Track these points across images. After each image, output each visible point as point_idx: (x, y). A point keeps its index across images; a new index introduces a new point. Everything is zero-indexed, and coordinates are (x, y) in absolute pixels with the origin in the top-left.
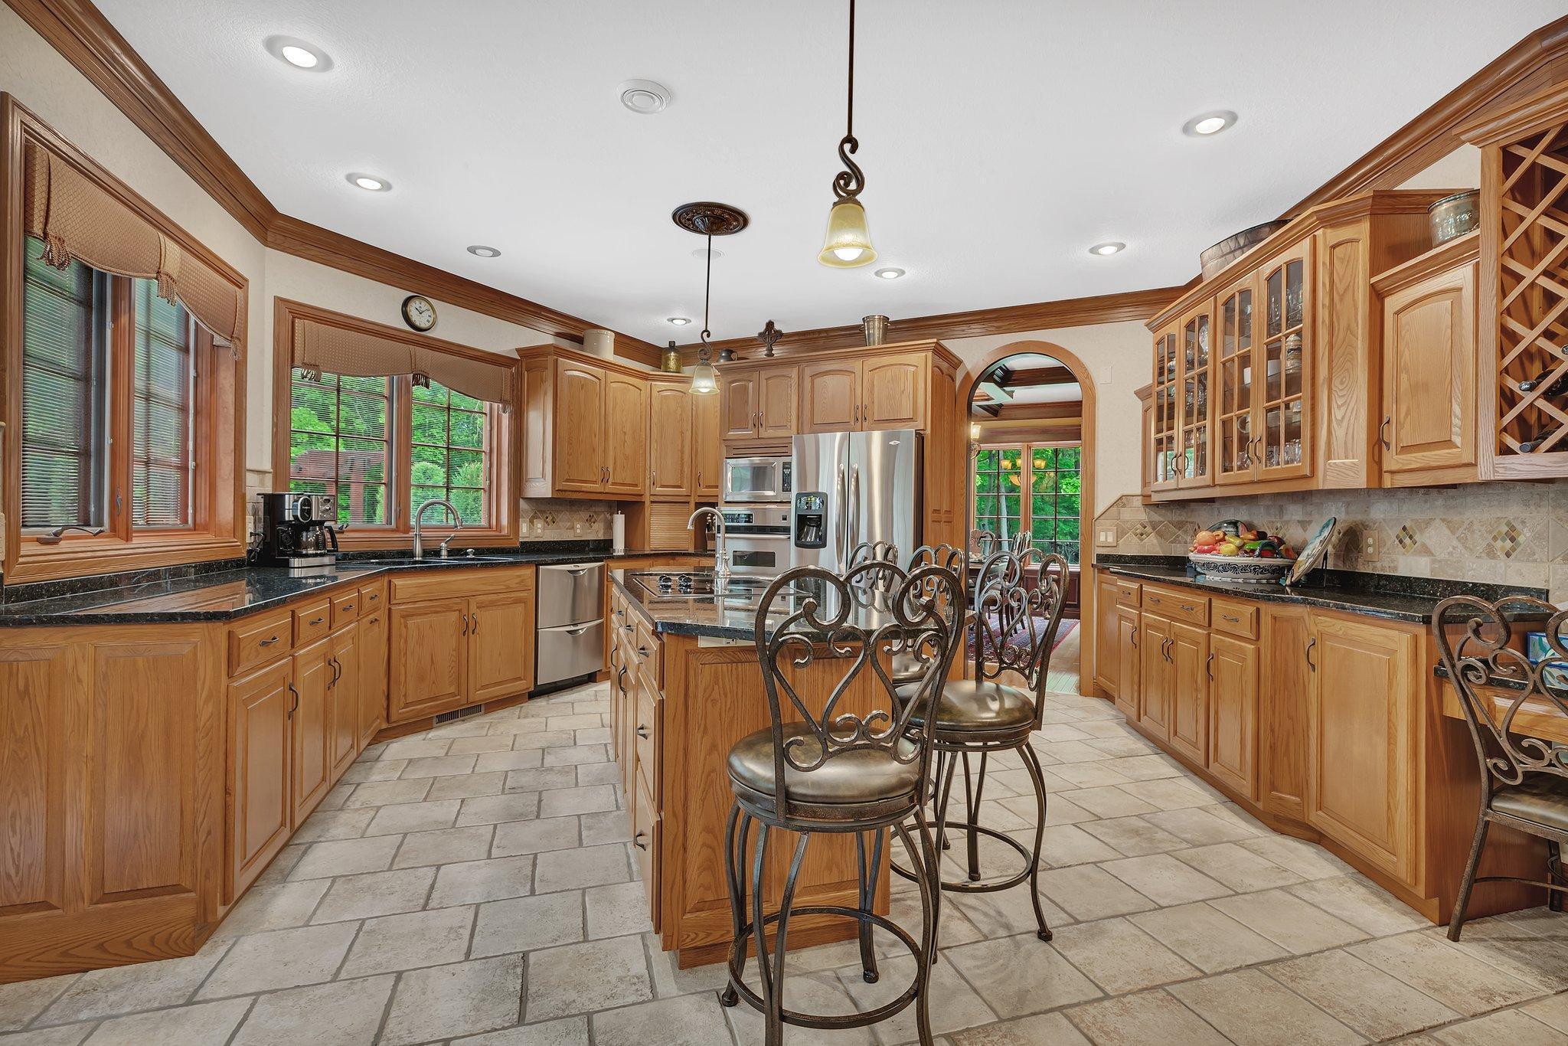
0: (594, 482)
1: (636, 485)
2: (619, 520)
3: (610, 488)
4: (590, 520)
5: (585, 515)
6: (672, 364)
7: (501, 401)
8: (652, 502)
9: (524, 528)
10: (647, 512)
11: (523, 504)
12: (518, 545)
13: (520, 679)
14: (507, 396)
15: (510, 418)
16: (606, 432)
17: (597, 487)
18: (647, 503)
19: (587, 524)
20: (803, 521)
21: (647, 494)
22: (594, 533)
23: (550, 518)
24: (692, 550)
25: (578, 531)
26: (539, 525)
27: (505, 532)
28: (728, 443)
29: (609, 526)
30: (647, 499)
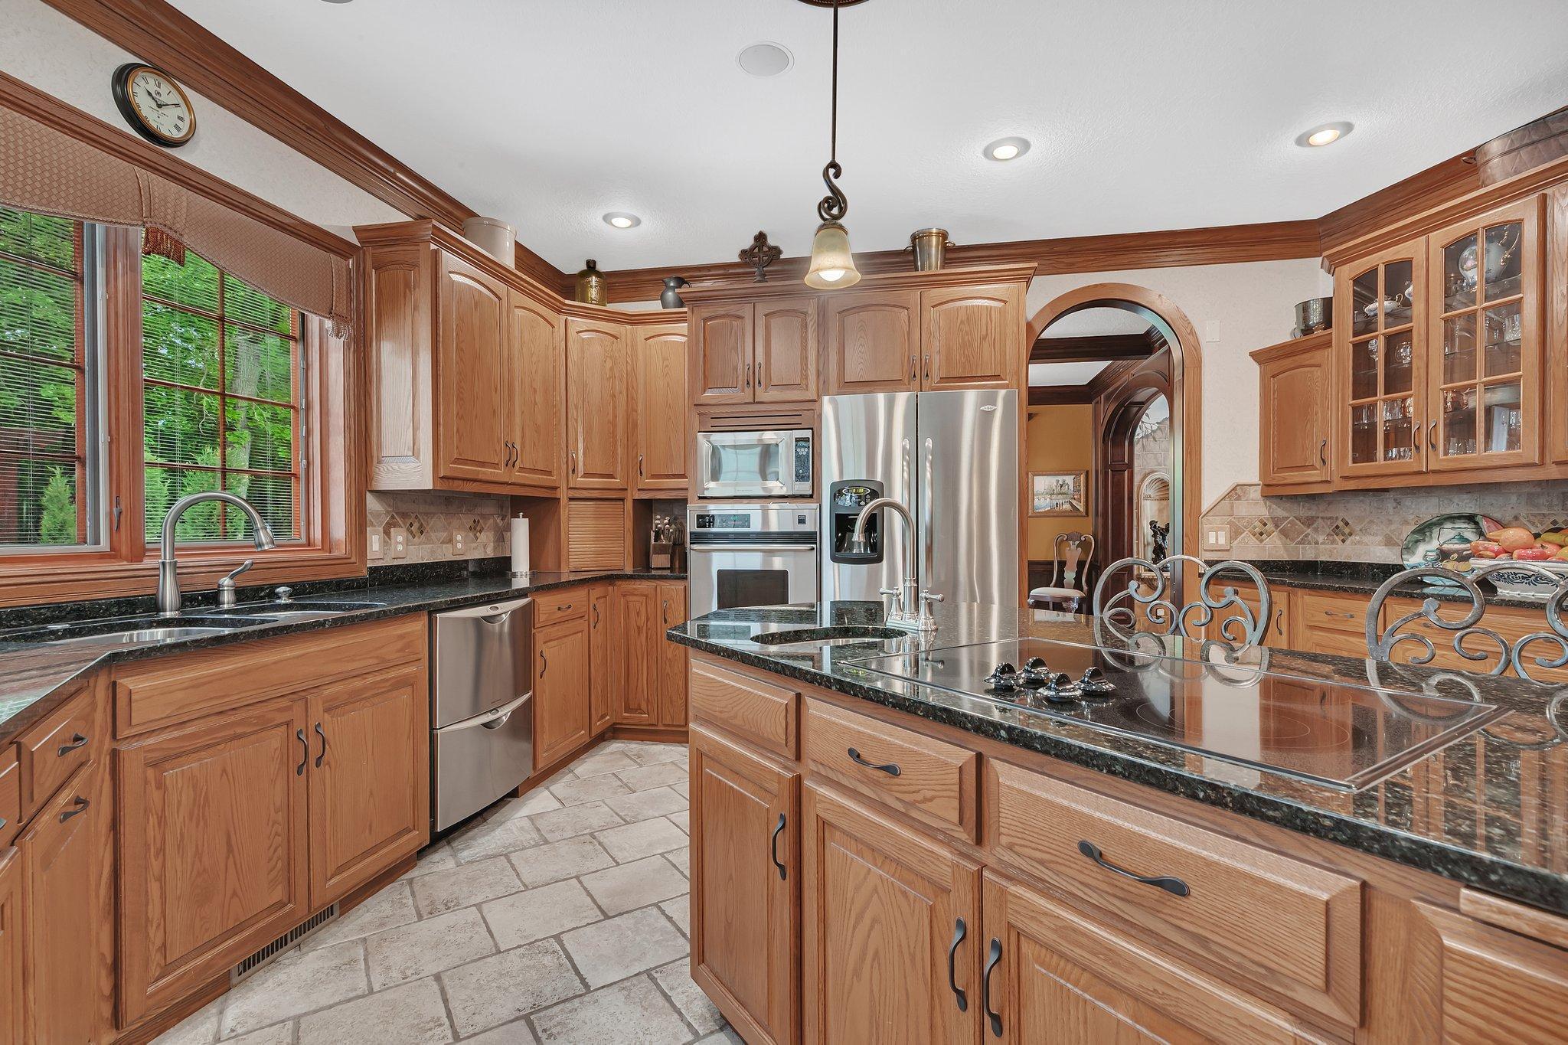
0: (496, 466)
1: (549, 473)
2: (521, 528)
3: (517, 476)
4: (475, 528)
5: (468, 521)
6: (593, 293)
7: (330, 313)
8: (571, 499)
9: (375, 543)
10: (564, 513)
11: (372, 503)
12: (365, 573)
13: (408, 831)
14: (341, 309)
15: (347, 346)
16: (510, 385)
17: (500, 473)
18: (564, 501)
19: (471, 534)
20: (843, 524)
21: (564, 487)
22: (480, 548)
23: (416, 525)
24: (629, 570)
25: (459, 546)
26: (399, 536)
27: (340, 551)
28: (702, 410)
29: (503, 535)
30: (563, 495)
